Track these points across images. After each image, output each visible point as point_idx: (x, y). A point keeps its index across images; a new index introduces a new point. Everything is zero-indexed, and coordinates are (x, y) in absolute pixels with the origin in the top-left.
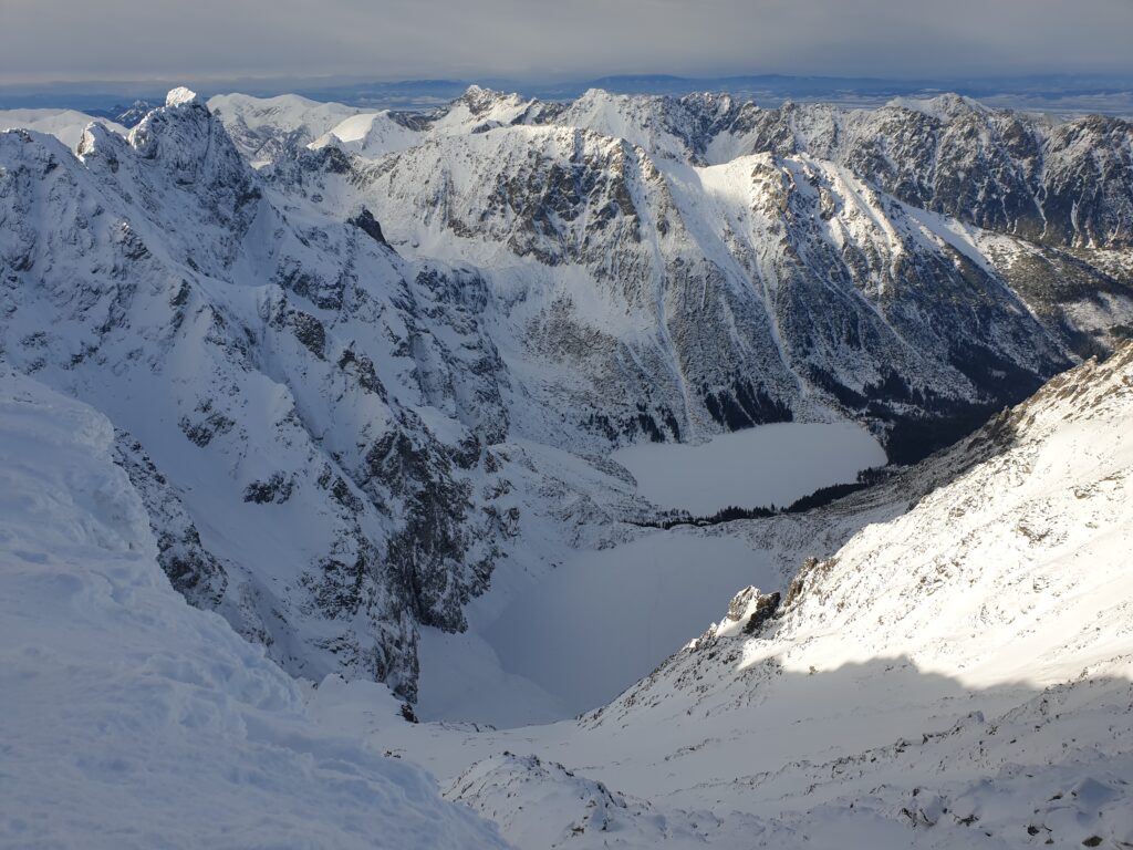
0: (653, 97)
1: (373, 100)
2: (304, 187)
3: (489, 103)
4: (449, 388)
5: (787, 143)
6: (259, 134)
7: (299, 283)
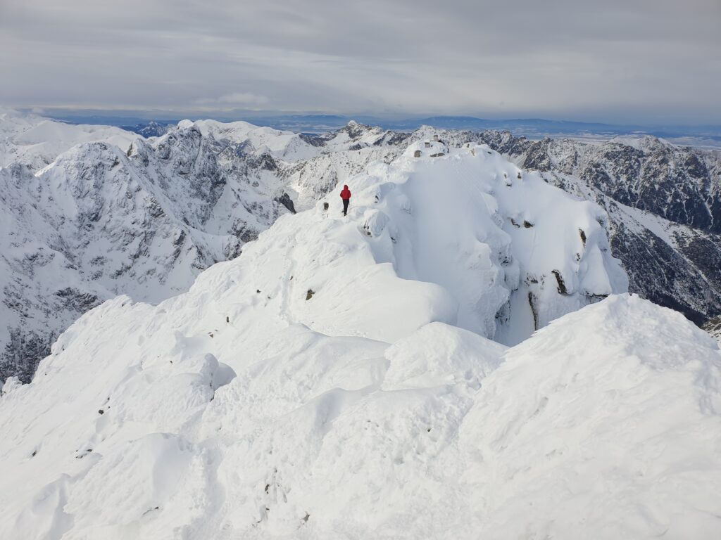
0: (461, 132)
1: (290, 126)
2: (249, 177)
3: (361, 131)
5: (545, 162)
6: (221, 143)
7: (244, 235)
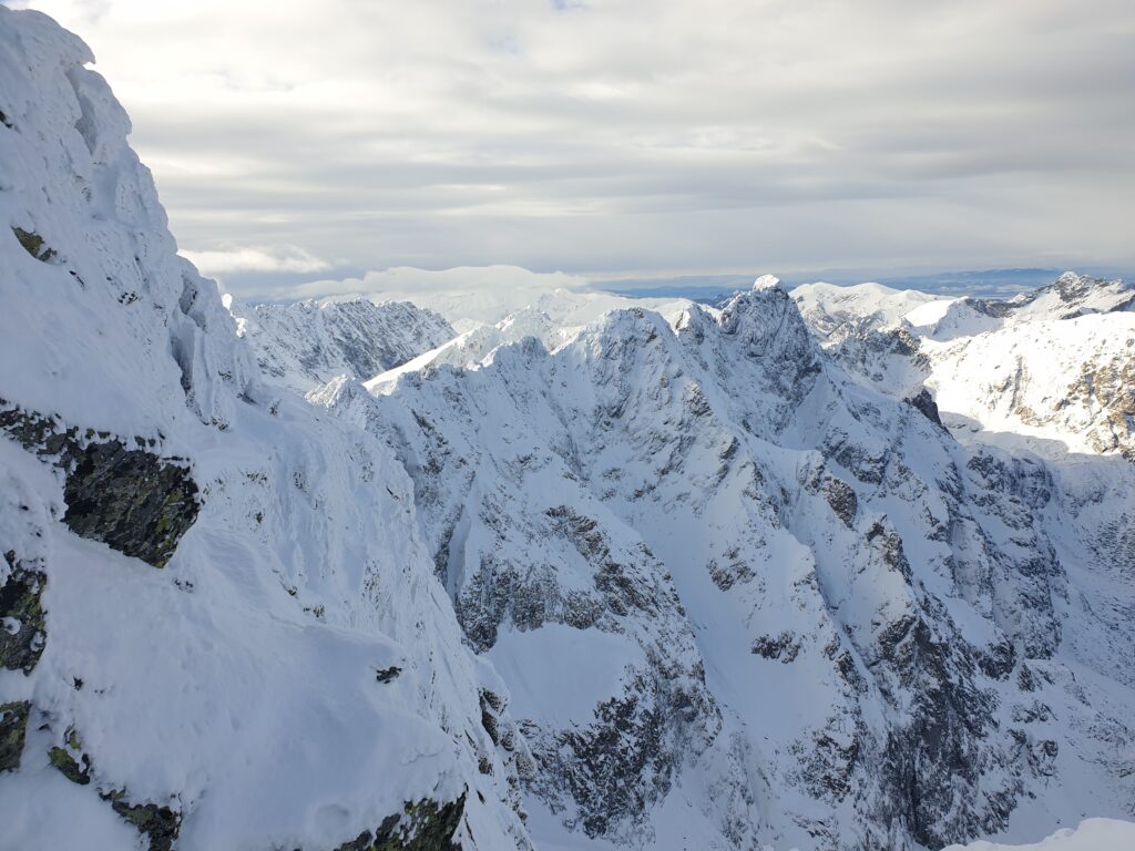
2: (867, 366)
3: (1086, 289)
4: (988, 584)
7: (842, 454)
